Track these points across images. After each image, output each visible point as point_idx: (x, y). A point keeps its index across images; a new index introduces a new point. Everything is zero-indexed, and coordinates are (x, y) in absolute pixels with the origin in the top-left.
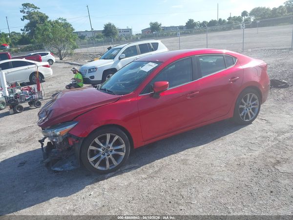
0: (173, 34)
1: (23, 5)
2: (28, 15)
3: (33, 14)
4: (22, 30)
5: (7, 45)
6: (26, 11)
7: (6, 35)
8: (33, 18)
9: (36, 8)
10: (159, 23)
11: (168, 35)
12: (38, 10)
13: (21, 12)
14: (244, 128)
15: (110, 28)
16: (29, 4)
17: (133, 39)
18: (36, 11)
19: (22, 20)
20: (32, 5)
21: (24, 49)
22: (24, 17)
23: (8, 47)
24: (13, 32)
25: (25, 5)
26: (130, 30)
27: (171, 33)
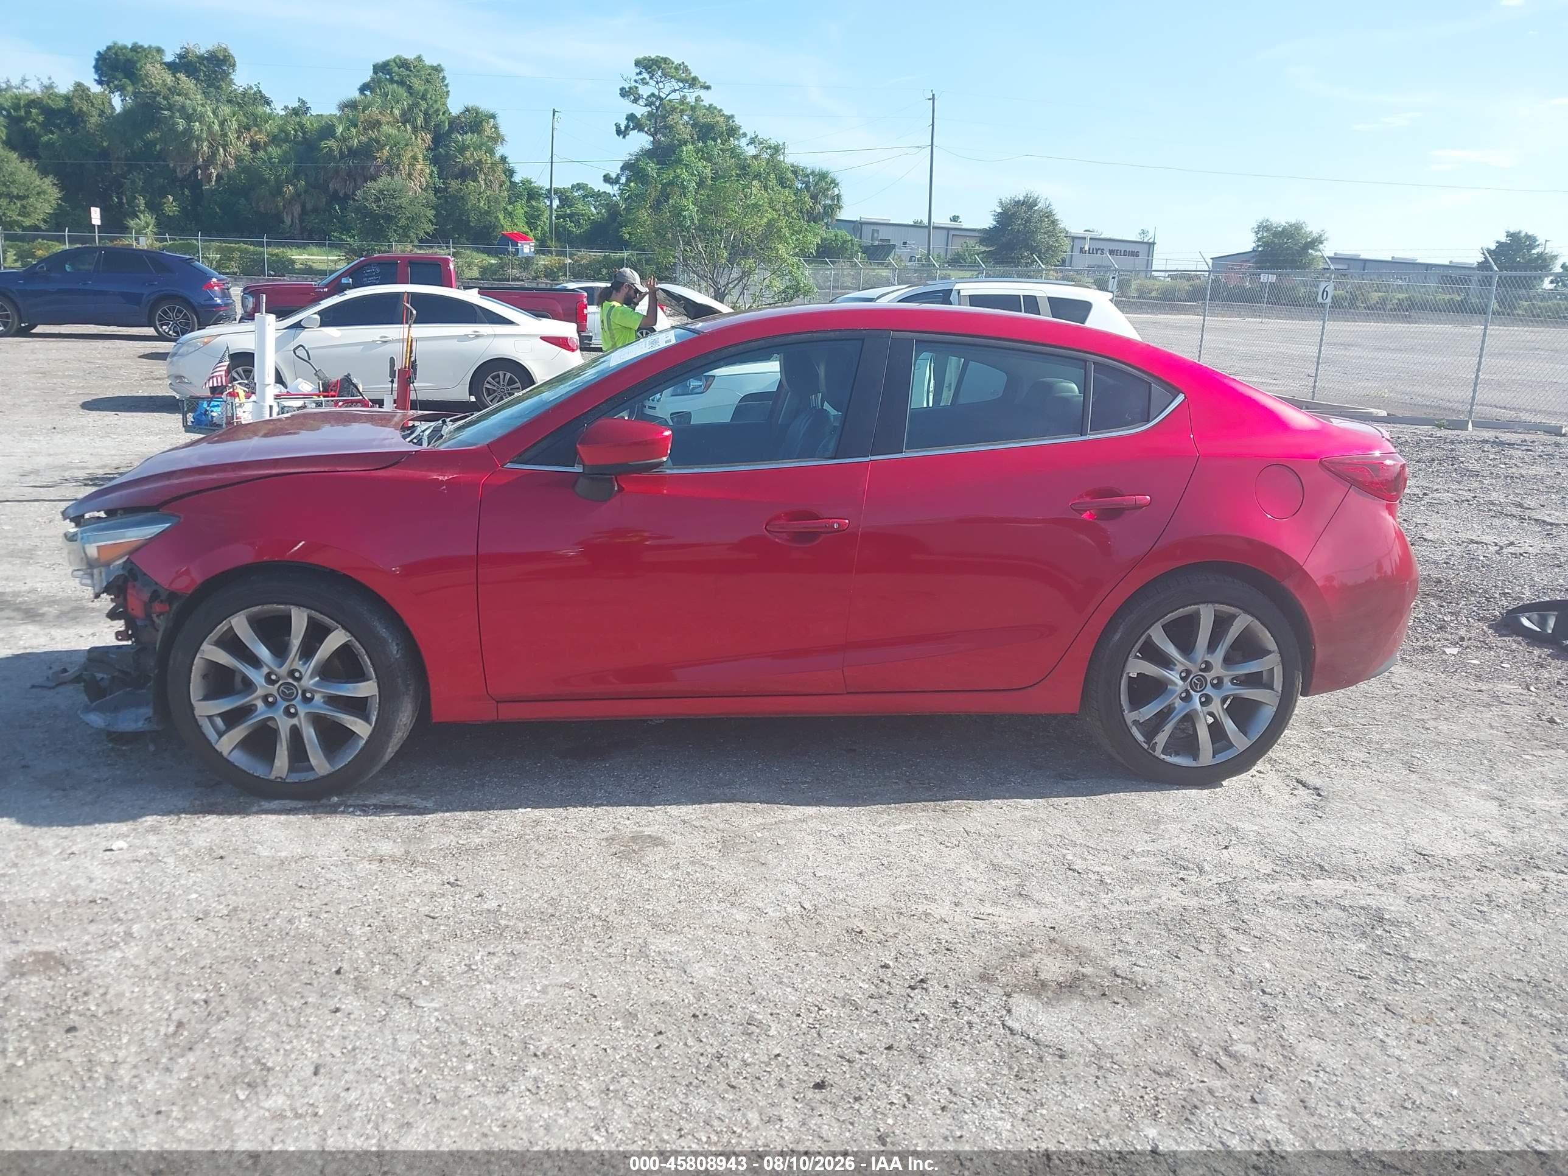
0: (1383, 302)
1: (637, 63)
2: (650, 115)
3: (674, 109)
4: (607, 179)
5: (524, 238)
6: (645, 91)
7: (532, 194)
8: (670, 128)
9: (693, 82)
10: (1313, 228)
11: (1353, 304)
12: (702, 93)
13: (624, 93)
14: (1134, 796)
15: (1028, 221)
16: (665, 60)
17: (1142, 294)
18: (691, 99)
19: (619, 132)
20: (683, 67)
21: (586, 267)
22: (631, 117)
23: (527, 249)
24: (579, 187)
25: (650, 66)
26: (1143, 250)
27: (1375, 296)
